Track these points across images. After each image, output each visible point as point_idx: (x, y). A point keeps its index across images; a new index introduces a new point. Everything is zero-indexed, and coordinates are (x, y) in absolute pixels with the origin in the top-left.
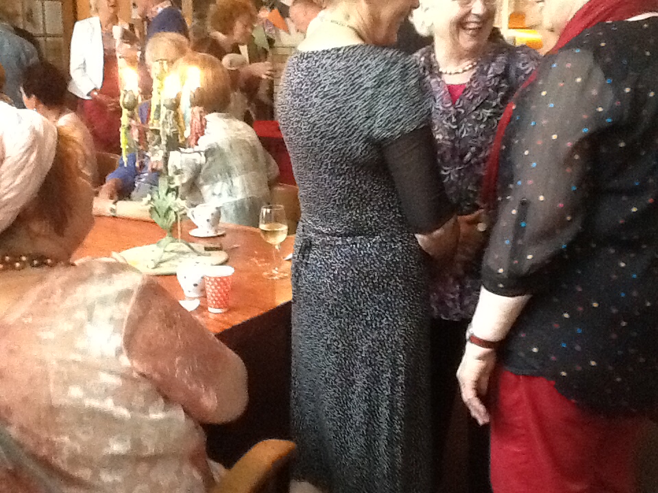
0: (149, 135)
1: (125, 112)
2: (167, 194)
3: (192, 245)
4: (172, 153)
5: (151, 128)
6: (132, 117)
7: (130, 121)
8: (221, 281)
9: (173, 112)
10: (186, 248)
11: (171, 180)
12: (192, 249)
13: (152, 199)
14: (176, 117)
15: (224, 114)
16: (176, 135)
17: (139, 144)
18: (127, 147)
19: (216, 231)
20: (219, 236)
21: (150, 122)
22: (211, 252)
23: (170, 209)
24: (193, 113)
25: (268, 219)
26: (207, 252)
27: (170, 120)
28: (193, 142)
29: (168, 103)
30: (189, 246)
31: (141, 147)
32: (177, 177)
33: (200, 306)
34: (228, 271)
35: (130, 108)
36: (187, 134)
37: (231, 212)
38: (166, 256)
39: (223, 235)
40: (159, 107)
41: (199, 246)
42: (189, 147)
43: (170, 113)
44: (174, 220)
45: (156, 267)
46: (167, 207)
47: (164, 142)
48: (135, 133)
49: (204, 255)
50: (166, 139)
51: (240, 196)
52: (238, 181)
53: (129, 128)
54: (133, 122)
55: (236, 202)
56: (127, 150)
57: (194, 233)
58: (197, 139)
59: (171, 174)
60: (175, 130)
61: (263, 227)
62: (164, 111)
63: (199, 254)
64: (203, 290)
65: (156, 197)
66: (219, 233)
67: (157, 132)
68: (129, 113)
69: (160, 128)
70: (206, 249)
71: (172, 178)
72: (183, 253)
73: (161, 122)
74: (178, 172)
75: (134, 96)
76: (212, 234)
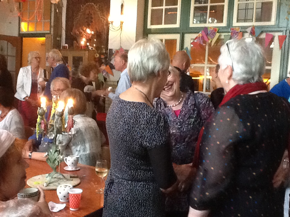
0: (49, 126)
1: (39, 116)
2: (55, 153)
3: (64, 174)
4: (58, 135)
5: (50, 124)
6: (42, 119)
7: (41, 121)
8: (77, 196)
9: (60, 118)
10: (61, 177)
11: (57, 147)
12: (64, 177)
13: (48, 155)
14: (62, 120)
15: (83, 115)
16: (61, 128)
17: (44, 131)
18: (39, 131)
19: (76, 168)
20: (77, 170)
21: (50, 121)
22: (73, 179)
23: (55, 159)
24: (69, 117)
25: (99, 166)
26: (71, 179)
27: (59, 121)
28: (68, 130)
29: (58, 114)
30: (63, 176)
31: (45, 132)
32: (60, 145)
33: (66, 207)
34: (79, 191)
35: (42, 115)
36: (66, 126)
37: (84, 159)
38: (53, 180)
39: (79, 170)
40: (54, 115)
41: (67, 175)
42: (66, 132)
43: (59, 118)
44: (57, 164)
45: (47, 186)
46: (54, 158)
47: (55, 131)
48: (43, 126)
49: (70, 180)
50: (56, 129)
51: (88, 152)
52: (87, 146)
53: (40, 124)
54: (43, 121)
55: (86, 154)
56: (39, 133)
57: (66, 168)
58: (70, 129)
59: (57, 144)
60: (60, 125)
61: (97, 170)
62: (56, 117)
63: (68, 180)
64: (68, 199)
65: (50, 154)
66: (77, 169)
67: (52, 125)
68: (41, 117)
69: (54, 124)
70: (71, 177)
71: (58, 146)
72: (60, 179)
73: (54, 122)
74: (60, 143)
75: (44, 110)
76: (74, 169)
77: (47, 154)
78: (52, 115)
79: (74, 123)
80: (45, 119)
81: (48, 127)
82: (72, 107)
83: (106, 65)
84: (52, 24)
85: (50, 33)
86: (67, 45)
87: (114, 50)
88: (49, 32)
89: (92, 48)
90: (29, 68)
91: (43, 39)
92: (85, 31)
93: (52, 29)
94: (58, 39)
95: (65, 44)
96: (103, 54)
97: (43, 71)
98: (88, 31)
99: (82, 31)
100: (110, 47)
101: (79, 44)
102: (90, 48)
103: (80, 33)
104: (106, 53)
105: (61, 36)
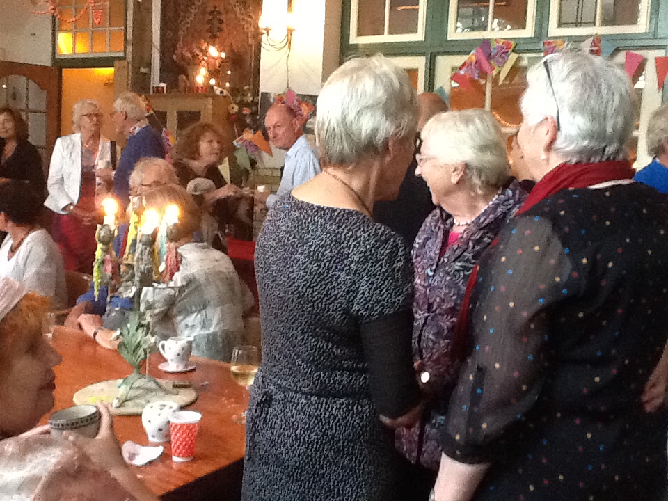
0: (123, 268)
1: (100, 246)
2: (137, 329)
3: (159, 381)
4: (145, 289)
5: (125, 262)
6: (106, 251)
7: (105, 256)
8: (188, 427)
9: (148, 249)
10: (152, 385)
11: (142, 316)
12: (160, 387)
13: (121, 334)
14: (152, 253)
16: (150, 271)
17: (112, 279)
18: (100, 281)
19: (186, 366)
20: (187, 371)
22: (180, 390)
23: (139, 345)
24: (168, 248)
25: (239, 360)
26: (176, 390)
27: (145, 257)
29: (144, 239)
30: (157, 383)
31: (113, 282)
32: (148, 313)
33: (162, 453)
34: (193, 417)
35: (105, 243)
36: (162, 268)
37: (203, 344)
38: (132, 393)
39: (194, 370)
40: (135, 241)
41: (166, 383)
42: (164, 282)
43: (146, 249)
44: (143, 356)
45: (119, 407)
46: (136, 343)
47: (137, 278)
48: (109, 267)
49: (171, 393)
50: (139, 274)
51: (213, 329)
53: (103, 262)
54: (108, 257)
55: (208, 335)
57: (163, 367)
60: (150, 266)
61: (234, 368)
62: (139, 246)
63: (167, 392)
64: (168, 435)
65: (125, 332)
66: (190, 368)
67: (131, 266)
68: (104, 247)
69: (135, 263)
70: (175, 386)
71: (144, 314)
72: (149, 390)
73: (135, 258)
74: (150, 307)
75: (110, 231)
76: (181, 368)
77: (118, 332)
78: (129, 242)
79: (181, 260)
80: (114, 253)
81: (122, 270)
82: (175, 225)
83: (256, 130)
84: (130, 37)
85: (124, 58)
86: (163, 85)
87: (272, 96)
88: (122, 54)
89: (222, 92)
90: (77, 137)
91: (108, 72)
92: (205, 52)
93: (130, 49)
94: (143, 70)
95: (161, 81)
96: (248, 105)
97: (109, 144)
98: (213, 51)
99: (197, 52)
100: (262, 89)
101: (193, 82)
102: (218, 90)
103: (195, 56)
104: (255, 104)
105: (149, 65)
